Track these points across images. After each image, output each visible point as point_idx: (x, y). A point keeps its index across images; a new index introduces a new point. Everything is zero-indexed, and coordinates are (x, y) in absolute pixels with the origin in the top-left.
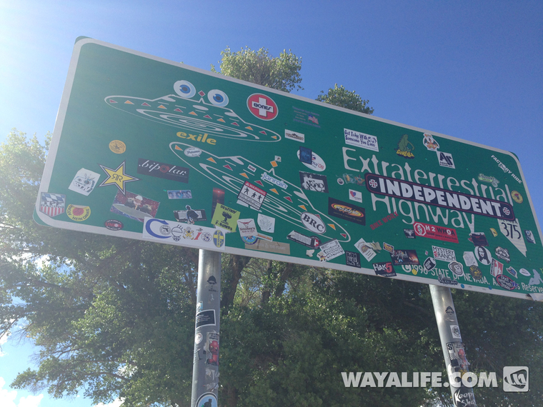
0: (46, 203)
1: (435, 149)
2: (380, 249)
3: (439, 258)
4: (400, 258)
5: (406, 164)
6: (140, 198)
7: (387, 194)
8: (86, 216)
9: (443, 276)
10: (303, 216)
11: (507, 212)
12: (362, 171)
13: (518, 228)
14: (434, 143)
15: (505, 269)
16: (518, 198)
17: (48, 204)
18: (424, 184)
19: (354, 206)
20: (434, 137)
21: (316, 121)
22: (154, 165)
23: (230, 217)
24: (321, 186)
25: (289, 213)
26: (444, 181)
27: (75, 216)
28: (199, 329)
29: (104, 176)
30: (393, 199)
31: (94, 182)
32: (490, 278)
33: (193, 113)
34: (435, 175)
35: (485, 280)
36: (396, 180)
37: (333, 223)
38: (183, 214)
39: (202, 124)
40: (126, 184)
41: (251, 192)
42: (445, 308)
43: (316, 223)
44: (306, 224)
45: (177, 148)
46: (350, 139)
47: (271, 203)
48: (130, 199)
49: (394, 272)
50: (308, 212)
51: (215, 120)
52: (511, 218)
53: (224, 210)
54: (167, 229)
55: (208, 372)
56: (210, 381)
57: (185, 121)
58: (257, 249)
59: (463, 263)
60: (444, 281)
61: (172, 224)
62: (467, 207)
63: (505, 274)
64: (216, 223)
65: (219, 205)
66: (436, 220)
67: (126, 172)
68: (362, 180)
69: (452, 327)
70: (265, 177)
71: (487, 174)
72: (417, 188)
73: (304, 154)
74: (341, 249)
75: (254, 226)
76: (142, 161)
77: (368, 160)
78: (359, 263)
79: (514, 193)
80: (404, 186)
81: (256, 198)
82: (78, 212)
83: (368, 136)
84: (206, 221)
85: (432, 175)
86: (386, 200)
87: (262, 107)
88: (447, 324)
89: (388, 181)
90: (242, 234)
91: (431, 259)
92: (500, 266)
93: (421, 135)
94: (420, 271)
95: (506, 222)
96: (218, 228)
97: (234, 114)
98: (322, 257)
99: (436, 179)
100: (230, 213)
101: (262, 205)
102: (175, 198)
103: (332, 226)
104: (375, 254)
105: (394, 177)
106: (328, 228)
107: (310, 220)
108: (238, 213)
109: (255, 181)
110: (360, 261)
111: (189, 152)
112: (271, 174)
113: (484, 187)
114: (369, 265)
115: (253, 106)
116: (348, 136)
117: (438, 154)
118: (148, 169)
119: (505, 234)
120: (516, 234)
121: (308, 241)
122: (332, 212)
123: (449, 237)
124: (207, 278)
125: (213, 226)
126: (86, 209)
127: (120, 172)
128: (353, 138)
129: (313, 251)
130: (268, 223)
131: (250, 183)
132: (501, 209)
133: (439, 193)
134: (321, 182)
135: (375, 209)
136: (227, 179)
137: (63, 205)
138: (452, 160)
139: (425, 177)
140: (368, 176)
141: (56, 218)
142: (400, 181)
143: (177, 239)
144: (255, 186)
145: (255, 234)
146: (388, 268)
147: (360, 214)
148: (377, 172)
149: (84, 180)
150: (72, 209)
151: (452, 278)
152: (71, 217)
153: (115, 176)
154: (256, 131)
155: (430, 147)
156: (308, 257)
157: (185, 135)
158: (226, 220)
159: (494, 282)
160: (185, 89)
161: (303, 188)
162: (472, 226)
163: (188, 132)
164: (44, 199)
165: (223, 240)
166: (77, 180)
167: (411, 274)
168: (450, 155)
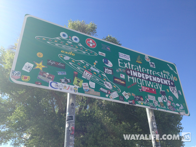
0: (14, 74)
1: (149, 61)
2: (131, 95)
3: (150, 99)
4: (137, 98)
5: (139, 66)
6: (48, 74)
7: (133, 76)
8: (28, 80)
9: (151, 105)
10: (105, 83)
11: (172, 84)
12: (125, 67)
13: (176, 90)
14: (149, 59)
15: (171, 104)
16: (176, 79)
17: (15, 75)
18: (145, 73)
19: (122, 80)
20: (148, 57)
21: (109, 49)
22: (53, 62)
23: (80, 82)
24: (111, 72)
25: (100, 81)
26: (152, 72)
27: (24, 80)
28: (68, 122)
29: (35, 66)
30: (135, 78)
31: (31, 67)
32: (166, 107)
33: (67, 44)
34: (149, 70)
35: (165, 107)
36: (136, 71)
37: (115, 85)
38: (63, 80)
39: (70, 48)
40: (43, 68)
41: (87, 73)
42: (151, 116)
43: (109, 85)
44: (106, 85)
45: (61, 56)
46: (121, 56)
47: (94, 77)
48: (44, 74)
49: (135, 103)
50: (107, 81)
51: (74, 47)
52: (173, 86)
53: (77, 79)
54: (57, 86)
55: (71, 138)
56: (71, 141)
57: (64, 47)
58: (89, 94)
59: (158, 101)
60: (152, 107)
61: (59, 84)
62: (159, 82)
63: (172, 105)
64: (75, 84)
65: (76, 78)
66: (149, 85)
67: (43, 64)
68: (124, 71)
69: (154, 123)
70: (92, 68)
71: (166, 70)
72: (143, 74)
73: (105, 61)
74: (118, 95)
75: (88, 85)
76: (49, 60)
77: (127, 63)
78: (124, 100)
79: (175, 77)
80: (139, 73)
81: (89, 75)
82: (26, 78)
83: (127, 55)
84: (71, 83)
85: (148, 70)
86: (133, 78)
87: (91, 43)
88: (152, 122)
89: (133, 71)
90: (84, 88)
91: (148, 99)
92: (170, 102)
93: (144, 56)
94: (144, 103)
95: (172, 87)
96: (76, 86)
97: (81, 45)
98: (111, 97)
99: (149, 71)
100: (79, 80)
101: (91, 78)
102: (60, 74)
103: (115, 86)
104: (129, 97)
105: (135, 70)
106: (113, 87)
107: (107, 84)
108: (82, 81)
109: (88, 69)
110: (124, 99)
111: (65, 58)
112: (94, 67)
113: (165, 75)
114: (127, 101)
115: (88, 43)
116: (120, 55)
117: (150, 62)
118: (51, 63)
119: (172, 91)
120: (175, 92)
121: (106, 91)
122: (115, 82)
123: (153, 92)
124: (71, 103)
125: (73, 85)
126: (28, 77)
127: (41, 64)
128: (122, 56)
129: (108, 95)
130: (93, 85)
131: (87, 70)
132: (170, 83)
133: (150, 76)
134: (111, 71)
135: (129, 81)
136: (79, 68)
137: (20, 75)
138: (154, 65)
139: (146, 71)
140: (127, 69)
141: (17, 80)
142: (137, 72)
143: (61, 89)
144: (88, 71)
145: (88, 88)
146: (133, 102)
147: (124, 83)
148: (130, 68)
149: (28, 66)
150: (23, 77)
151: (154, 106)
152: (23, 80)
153: (39, 65)
154: (89, 52)
155: (147, 60)
156: (106, 97)
157: (64, 52)
158: (78, 83)
159: (168, 108)
160: (64, 35)
161: (105, 73)
162: (161, 88)
163: (65, 51)
164: (13, 73)
165: (77, 90)
166: (25, 66)
167: (141, 104)
168: (154, 63)
